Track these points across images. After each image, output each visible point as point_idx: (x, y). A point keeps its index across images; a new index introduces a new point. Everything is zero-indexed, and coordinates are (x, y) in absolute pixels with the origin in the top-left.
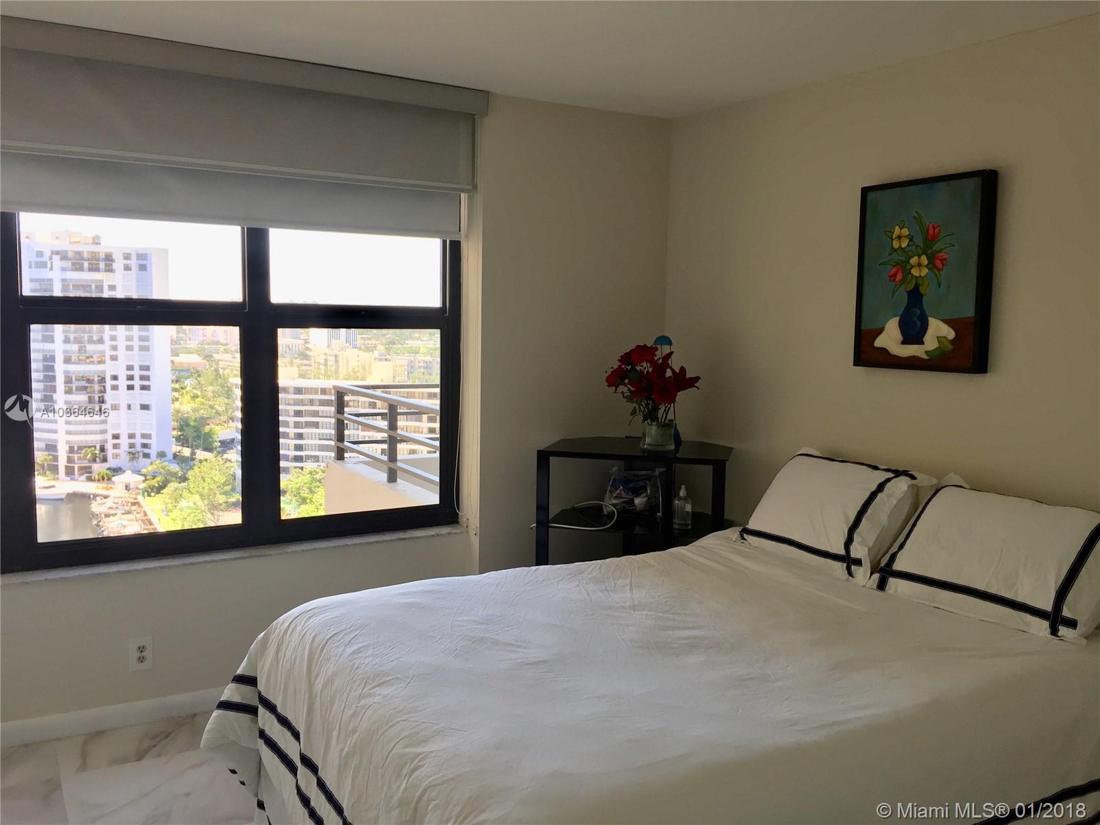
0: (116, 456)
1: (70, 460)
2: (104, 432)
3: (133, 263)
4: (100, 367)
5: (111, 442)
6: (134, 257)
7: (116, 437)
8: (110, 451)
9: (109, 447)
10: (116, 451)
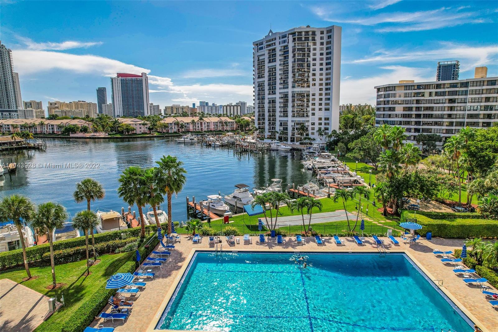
0: (313, 134)
1: (293, 134)
2: (308, 121)
3: (325, 35)
4: (308, 89)
5: (311, 126)
6: (325, 32)
7: (313, 124)
8: (310, 131)
9: (310, 129)
10: (313, 131)
